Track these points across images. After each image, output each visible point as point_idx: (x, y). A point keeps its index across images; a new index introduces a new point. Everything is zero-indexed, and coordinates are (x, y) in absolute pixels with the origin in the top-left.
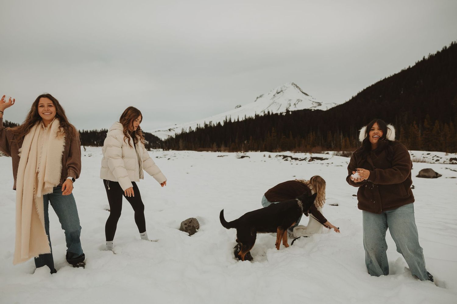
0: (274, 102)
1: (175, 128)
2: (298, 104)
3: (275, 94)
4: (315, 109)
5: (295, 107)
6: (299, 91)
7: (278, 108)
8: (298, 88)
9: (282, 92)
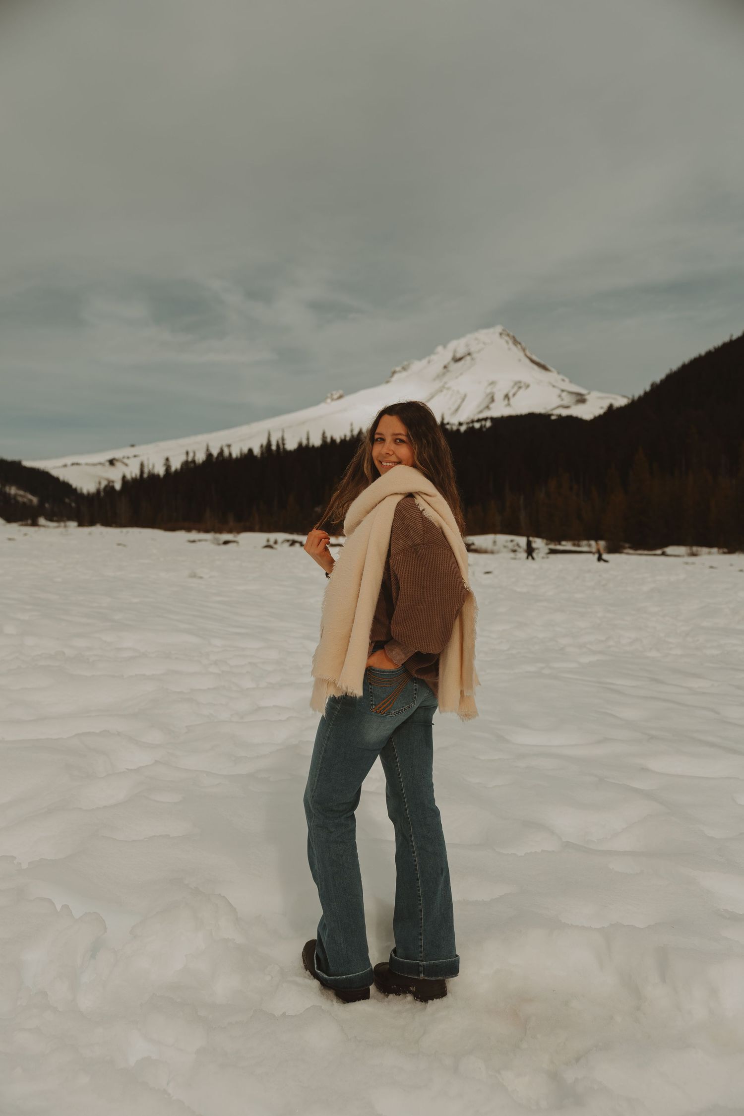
0: (443, 387)
1: (128, 458)
2: (517, 397)
3: (449, 363)
4: (565, 413)
5: (509, 405)
6: (521, 354)
7: (456, 406)
8: (519, 346)
9: (468, 358)
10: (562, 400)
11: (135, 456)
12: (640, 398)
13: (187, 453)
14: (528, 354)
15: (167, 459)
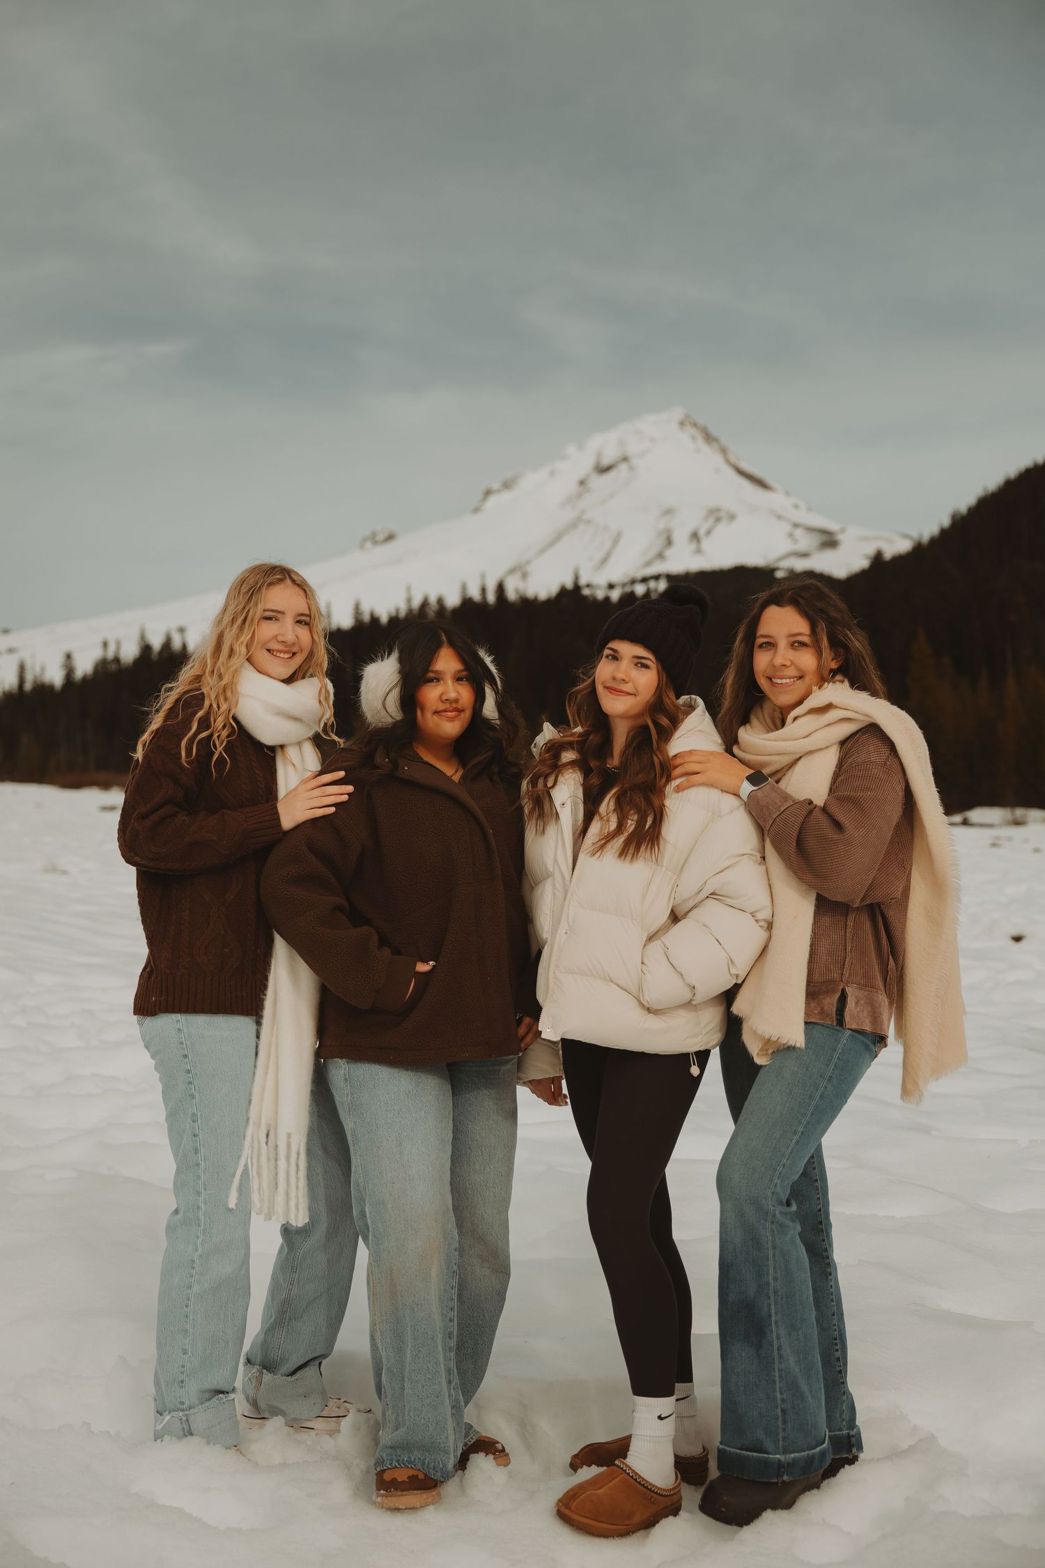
0: (580, 518)
2: (713, 537)
3: (588, 476)
4: (800, 565)
5: (699, 551)
6: (719, 460)
7: (601, 554)
8: (715, 446)
9: (623, 467)
10: (795, 541)
11: (11, 651)
12: (933, 541)
13: (105, 645)
14: (733, 459)
15: (69, 656)
